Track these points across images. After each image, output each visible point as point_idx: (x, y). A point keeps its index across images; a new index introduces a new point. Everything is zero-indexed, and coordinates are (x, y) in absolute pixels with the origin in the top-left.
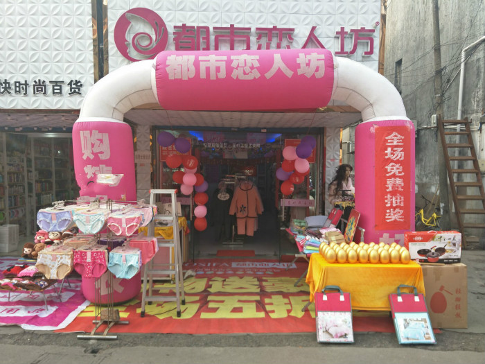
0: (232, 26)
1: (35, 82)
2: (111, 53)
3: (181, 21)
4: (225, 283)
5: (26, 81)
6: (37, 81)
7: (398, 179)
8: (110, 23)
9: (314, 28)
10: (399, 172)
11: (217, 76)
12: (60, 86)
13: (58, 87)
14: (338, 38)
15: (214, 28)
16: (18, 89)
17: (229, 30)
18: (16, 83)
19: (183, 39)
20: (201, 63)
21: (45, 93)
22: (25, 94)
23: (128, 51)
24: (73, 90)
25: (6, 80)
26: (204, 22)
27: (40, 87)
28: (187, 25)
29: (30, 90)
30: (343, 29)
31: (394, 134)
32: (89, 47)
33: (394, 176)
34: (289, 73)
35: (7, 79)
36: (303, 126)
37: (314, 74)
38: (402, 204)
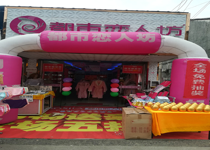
0: (89, 24)
3: (55, 21)
4: (78, 116)
7: (201, 80)
9: (143, 26)
11: (82, 40)
14: (159, 29)
15: (77, 24)
17: (87, 25)
19: (56, 27)
20: (71, 35)
23: (19, 31)
26: (70, 22)
30: (161, 26)
31: (200, 63)
33: (198, 79)
34: (131, 40)
36: (134, 61)
37: (148, 41)
38: (203, 89)
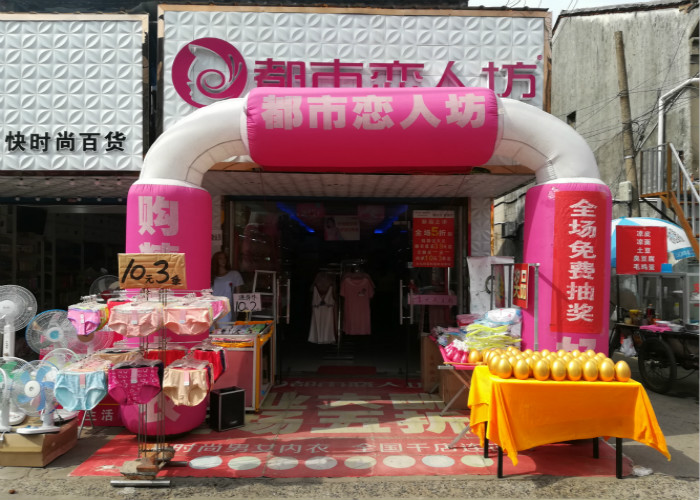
0: (337, 61)
1: (60, 134)
2: (167, 96)
3: (264, 55)
5: (47, 134)
6: (63, 133)
7: (586, 263)
8: (166, 57)
9: (451, 64)
10: (589, 254)
11: (333, 125)
12: (95, 140)
13: (92, 142)
14: (485, 76)
15: (312, 64)
16: (35, 144)
17: (332, 67)
18: (32, 135)
19: (269, 78)
20: (310, 106)
21: (72, 149)
22: (44, 150)
23: (191, 93)
24: (112, 145)
25: (19, 132)
26: (297, 56)
27: (66, 142)
28: (274, 60)
29: (53, 146)
30: (491, 64)
31: (583, 201)
32: (137, 88)
33: (581, 258)
34: (434, 121)
35: (21, 130)
36: (438, 195)
37: (470, 123)
38: (591, 299)
